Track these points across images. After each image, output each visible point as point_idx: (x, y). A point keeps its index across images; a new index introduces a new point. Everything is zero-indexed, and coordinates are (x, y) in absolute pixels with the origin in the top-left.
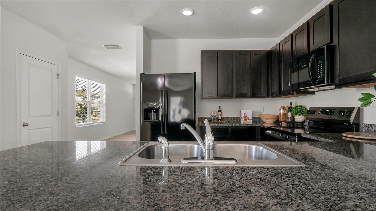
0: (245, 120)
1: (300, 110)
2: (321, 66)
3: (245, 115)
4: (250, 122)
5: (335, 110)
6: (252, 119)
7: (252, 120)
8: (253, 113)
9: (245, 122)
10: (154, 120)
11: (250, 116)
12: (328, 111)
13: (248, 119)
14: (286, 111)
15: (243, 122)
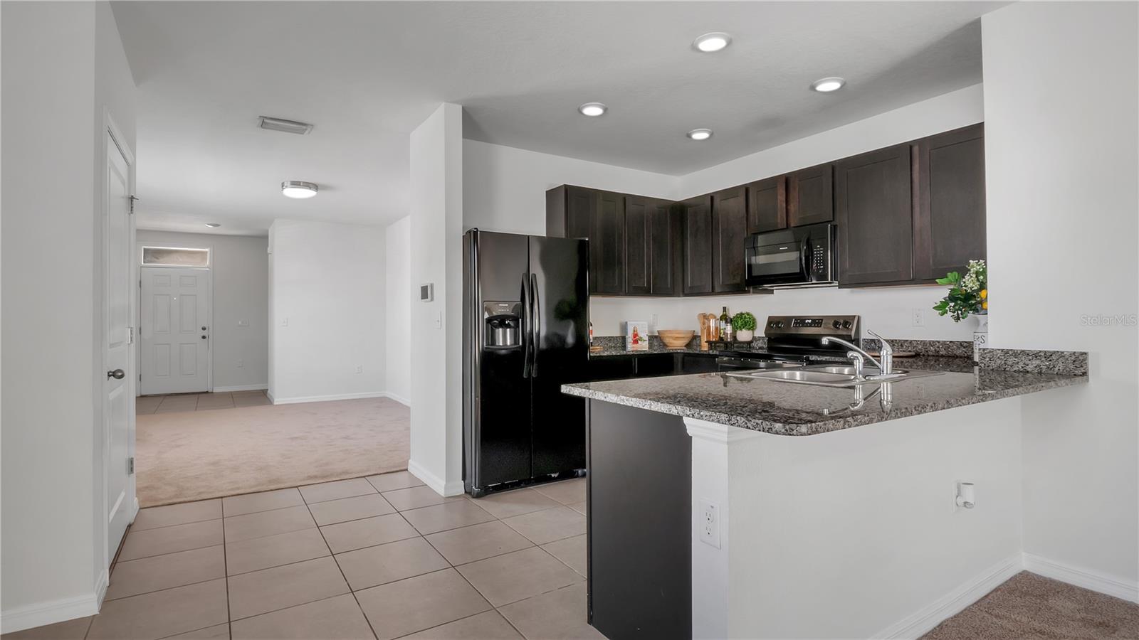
0: (636, 342)
1: (746, 321)
2: (820, 254)
3: (634, 331)
4: (644, 346)
5: (822, 320)
6: (647, 339)
7: (647, 342)
8: (650, 327)
9: (635, 345)
10: (506, 345)
11: (644, 335)
12: (810, 321)
13: (641, 339)
14: (718, 321)
15: (631, 347)
